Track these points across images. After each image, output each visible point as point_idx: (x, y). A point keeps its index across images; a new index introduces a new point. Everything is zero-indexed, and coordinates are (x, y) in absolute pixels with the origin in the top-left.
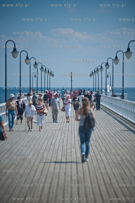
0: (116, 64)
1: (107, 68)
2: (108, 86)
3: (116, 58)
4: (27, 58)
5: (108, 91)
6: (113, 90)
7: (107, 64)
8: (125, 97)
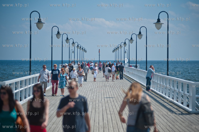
0: (131, 43)
1: (125, 46)
2: (126, 59)
3: (131, 38)
4: (67, 38)
5: (126, 62)
6: (129, 62)
7: (125, 43)
8: (138, 67)
